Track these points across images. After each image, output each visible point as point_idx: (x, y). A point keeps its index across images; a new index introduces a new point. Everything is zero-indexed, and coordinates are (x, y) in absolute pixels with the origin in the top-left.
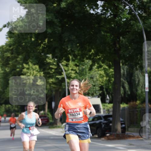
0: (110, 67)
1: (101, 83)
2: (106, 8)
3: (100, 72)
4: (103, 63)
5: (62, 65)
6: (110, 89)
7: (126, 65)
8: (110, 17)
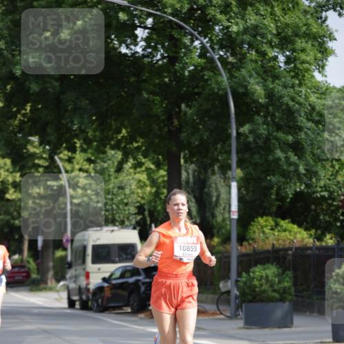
0: (158, 165)
1: (139, 199)
2: (153, 44)
3: (137, 176)
4: (145, 157)
5: (61, 159)
6: (158, 211)
7: (192, 163)
8: (160, 62)
